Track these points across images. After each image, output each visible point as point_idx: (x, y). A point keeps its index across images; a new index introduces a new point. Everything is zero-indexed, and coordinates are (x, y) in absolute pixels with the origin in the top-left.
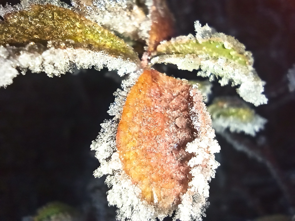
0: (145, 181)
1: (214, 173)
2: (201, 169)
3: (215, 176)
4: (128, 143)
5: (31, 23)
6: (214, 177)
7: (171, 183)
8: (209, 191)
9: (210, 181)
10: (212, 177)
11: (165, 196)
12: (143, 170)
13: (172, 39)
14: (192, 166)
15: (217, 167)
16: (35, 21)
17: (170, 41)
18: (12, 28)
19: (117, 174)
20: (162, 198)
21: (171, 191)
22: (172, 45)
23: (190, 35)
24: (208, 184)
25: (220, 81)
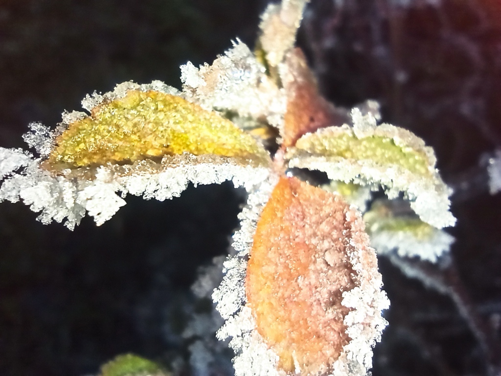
0: (284, 343)
1: (380, 335)
2: (362, 328)
3: (381, 340)
4: (261, 290)
5: (127, 119)
6: (379, 341)
7: (318, 344)
8: (372, 359)
9: (374, 346)
10: (378, 341)
11: (308, 362)
12: (280, 327)
13: (319, 130)
14: (349, 324)
15: (385, 327)
16: (132, 115)
17: (316, 133)
18: (103, 127)
19: (247, 336)
20: (304, 365)
21: (317, 355)
22: (318, 139)
23: (345, 126)
24: (371, 348)
25: (386, 192)
